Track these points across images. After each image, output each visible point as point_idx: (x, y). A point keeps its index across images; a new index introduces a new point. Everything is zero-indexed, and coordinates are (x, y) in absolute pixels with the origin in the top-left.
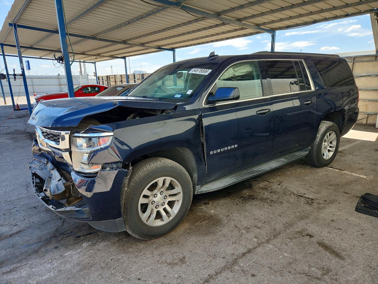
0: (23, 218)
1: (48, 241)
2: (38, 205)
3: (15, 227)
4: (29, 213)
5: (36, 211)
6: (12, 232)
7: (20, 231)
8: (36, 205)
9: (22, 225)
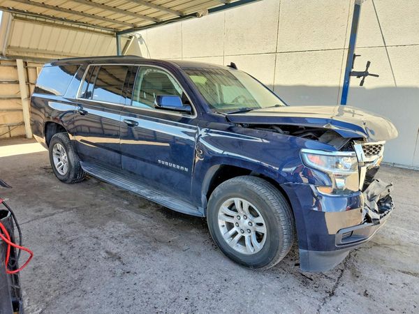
0: (391, 289)
1: (385, 246)
2: (359, 296)
3: (407, 282)
4: (379, 290)
5: (369, 287)
6: (412, 277)
7: (404, 272)
8: (361, 298)
9: (398, 278)
